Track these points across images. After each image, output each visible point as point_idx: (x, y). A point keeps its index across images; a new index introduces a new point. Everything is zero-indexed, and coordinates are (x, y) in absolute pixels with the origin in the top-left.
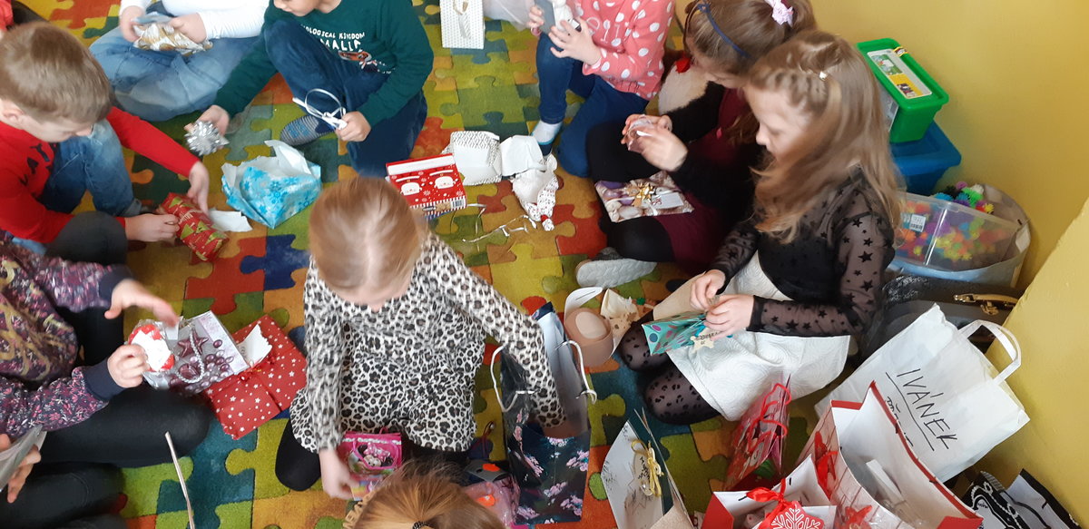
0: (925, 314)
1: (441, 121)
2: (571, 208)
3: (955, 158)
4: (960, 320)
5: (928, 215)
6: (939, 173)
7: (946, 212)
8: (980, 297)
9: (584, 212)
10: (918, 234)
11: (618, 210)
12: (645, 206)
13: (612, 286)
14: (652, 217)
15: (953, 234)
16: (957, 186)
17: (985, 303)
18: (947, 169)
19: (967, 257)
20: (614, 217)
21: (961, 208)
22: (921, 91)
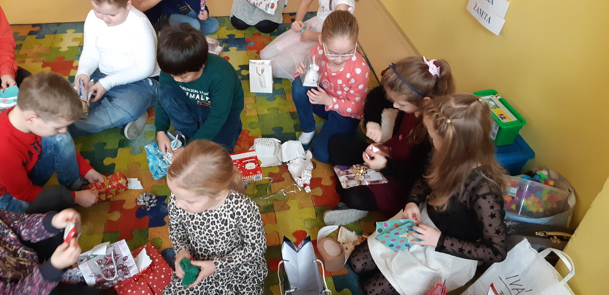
0: (520, 244)
1: (249, 132)
2: (320, 179)
3: (532, 154)
4: (539, 246)
5: (518, 187)
6: (524, 162)
7: (528, 186)
8: (550, 234)
9: (327, 182)
10: (513, 198)
11: (346, 182)
12: (361, 180)
13: (344, 224)
14: (365, 186)
15: (532, 198)
16: (534, 170)
17: (553, 237)
18: (526, 161)
19: (541, 210)
20: (344, 186)
21: (536, 184)
22: (511, 118)
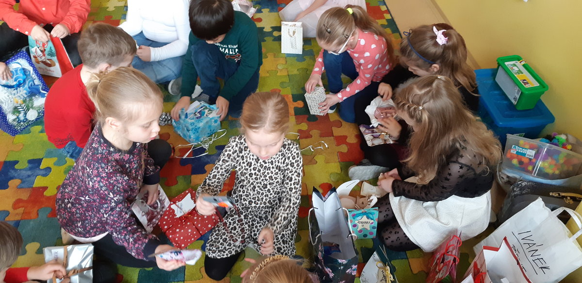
0: (534, 202)
2: (346, 137)
3: (551, 119)
4: (553, 206)
5: (536, 150)
6: (543, 127)
7: (546, 149)
8: (563, 194)
9: (352, 140)
10: (530, 159)
11: (372, 140)
12: (386, 138)
13: (367, 179)
14: (390, 144)
15: (550, 160)
16: (552, 134)
17: (566, 197)
18: (547, 125)
19: (557, 172)
21: (554, 147)
22: (534, 83)
